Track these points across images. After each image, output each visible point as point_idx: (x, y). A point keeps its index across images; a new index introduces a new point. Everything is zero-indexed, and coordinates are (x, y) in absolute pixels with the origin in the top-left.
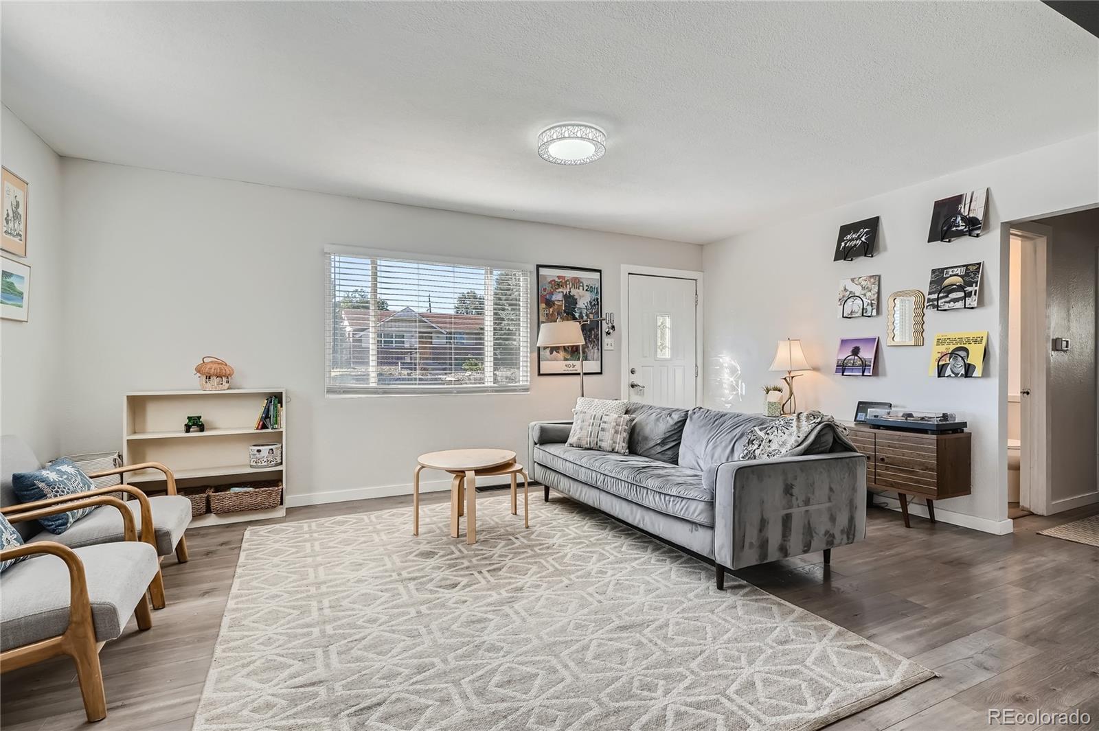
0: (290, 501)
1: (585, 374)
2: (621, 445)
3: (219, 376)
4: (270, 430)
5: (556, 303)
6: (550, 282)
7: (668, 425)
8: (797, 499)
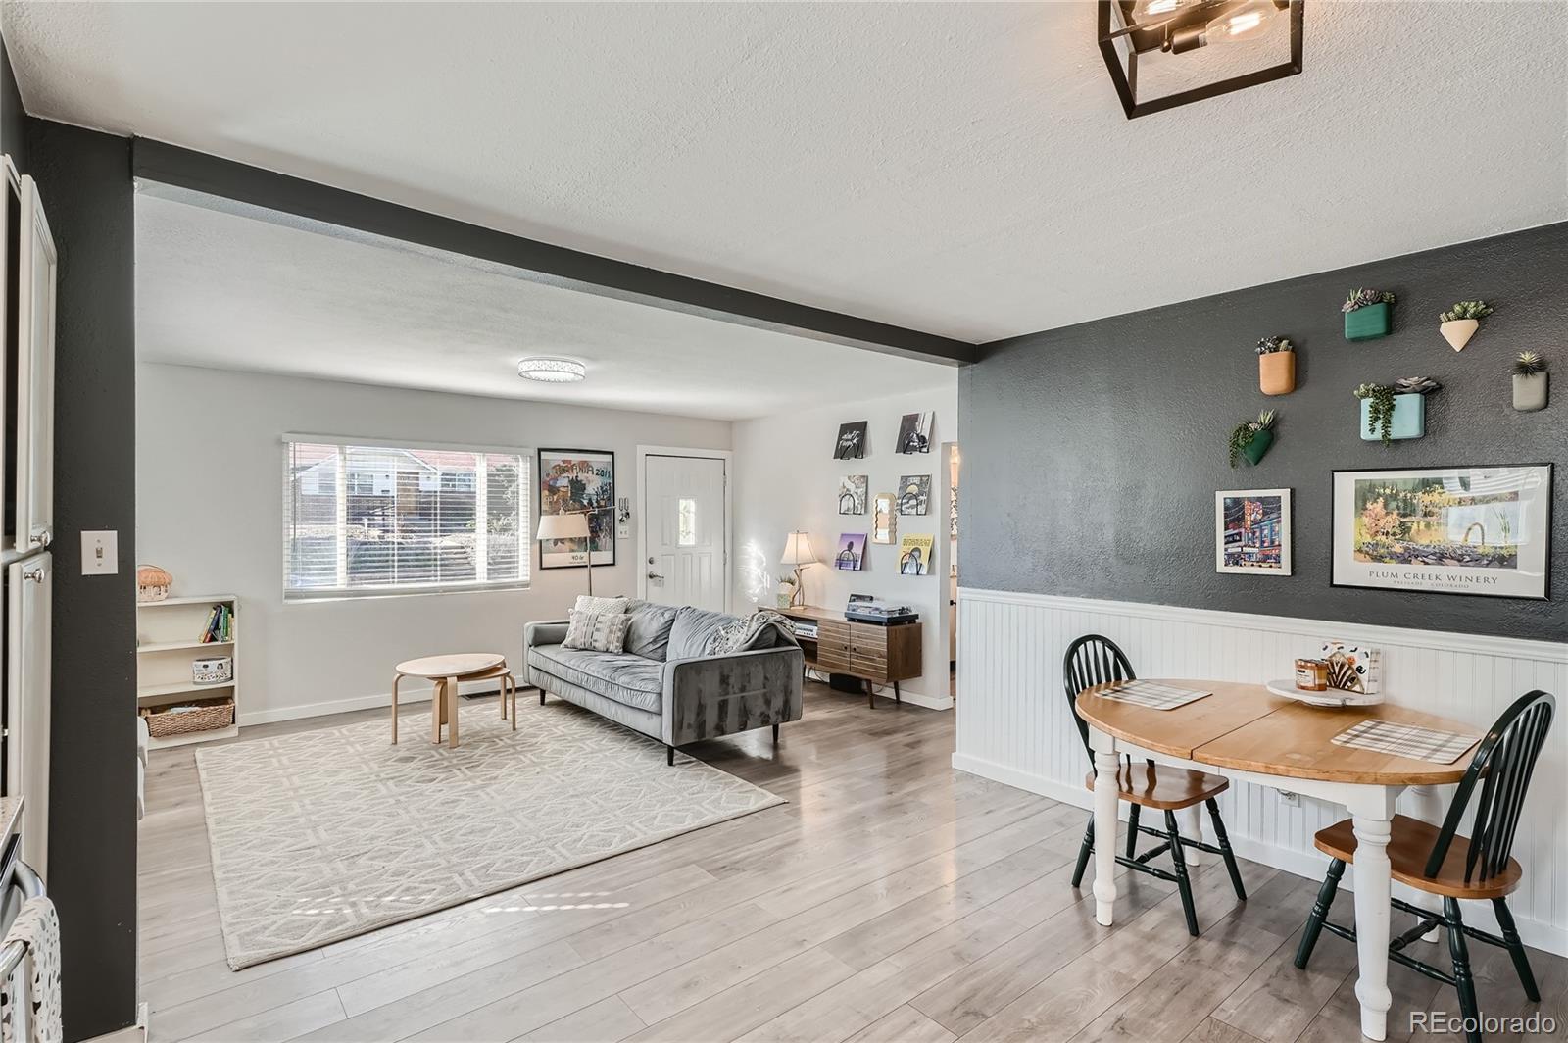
0: (243, 719)
1: (593, 566)
2: (615, 645)
3: (157, 586)
4: (219, 643)
5: (561, 489)
6: (554, 467)
7: (660, 625)
8: (733, 687)
